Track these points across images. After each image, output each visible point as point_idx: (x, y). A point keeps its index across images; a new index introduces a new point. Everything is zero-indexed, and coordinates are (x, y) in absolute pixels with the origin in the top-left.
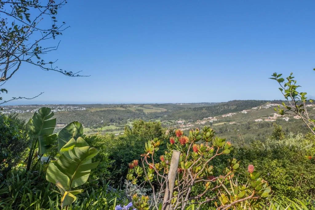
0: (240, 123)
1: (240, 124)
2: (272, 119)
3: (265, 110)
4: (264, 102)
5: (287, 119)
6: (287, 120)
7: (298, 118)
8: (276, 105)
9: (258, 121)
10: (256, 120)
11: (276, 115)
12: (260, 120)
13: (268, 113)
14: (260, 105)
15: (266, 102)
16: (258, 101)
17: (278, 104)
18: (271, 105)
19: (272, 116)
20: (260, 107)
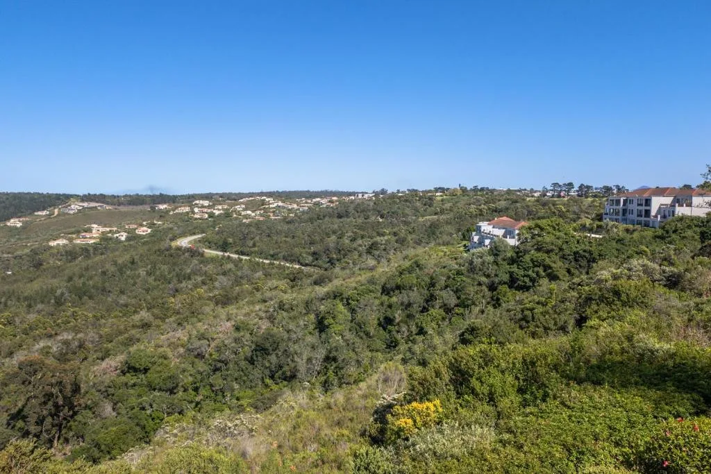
0: (9, 253)
1: (10, 255)
2: (90, 238)
3: (67, 216)
4: (62, 199)
5: (123, 237)
6: (123, 239)
7: (144, 234)
8: (93, 204)
9: (58, 244)
10: (52, 244)
11: (97, 230)
12: (62, 242)
13: (78, 225)
14: (54, 205)
15: (68, 197)
16: (49, 196)
17: (97, 202)
18: (81, 204)
19: (89, 230)
20: (56, 211)
